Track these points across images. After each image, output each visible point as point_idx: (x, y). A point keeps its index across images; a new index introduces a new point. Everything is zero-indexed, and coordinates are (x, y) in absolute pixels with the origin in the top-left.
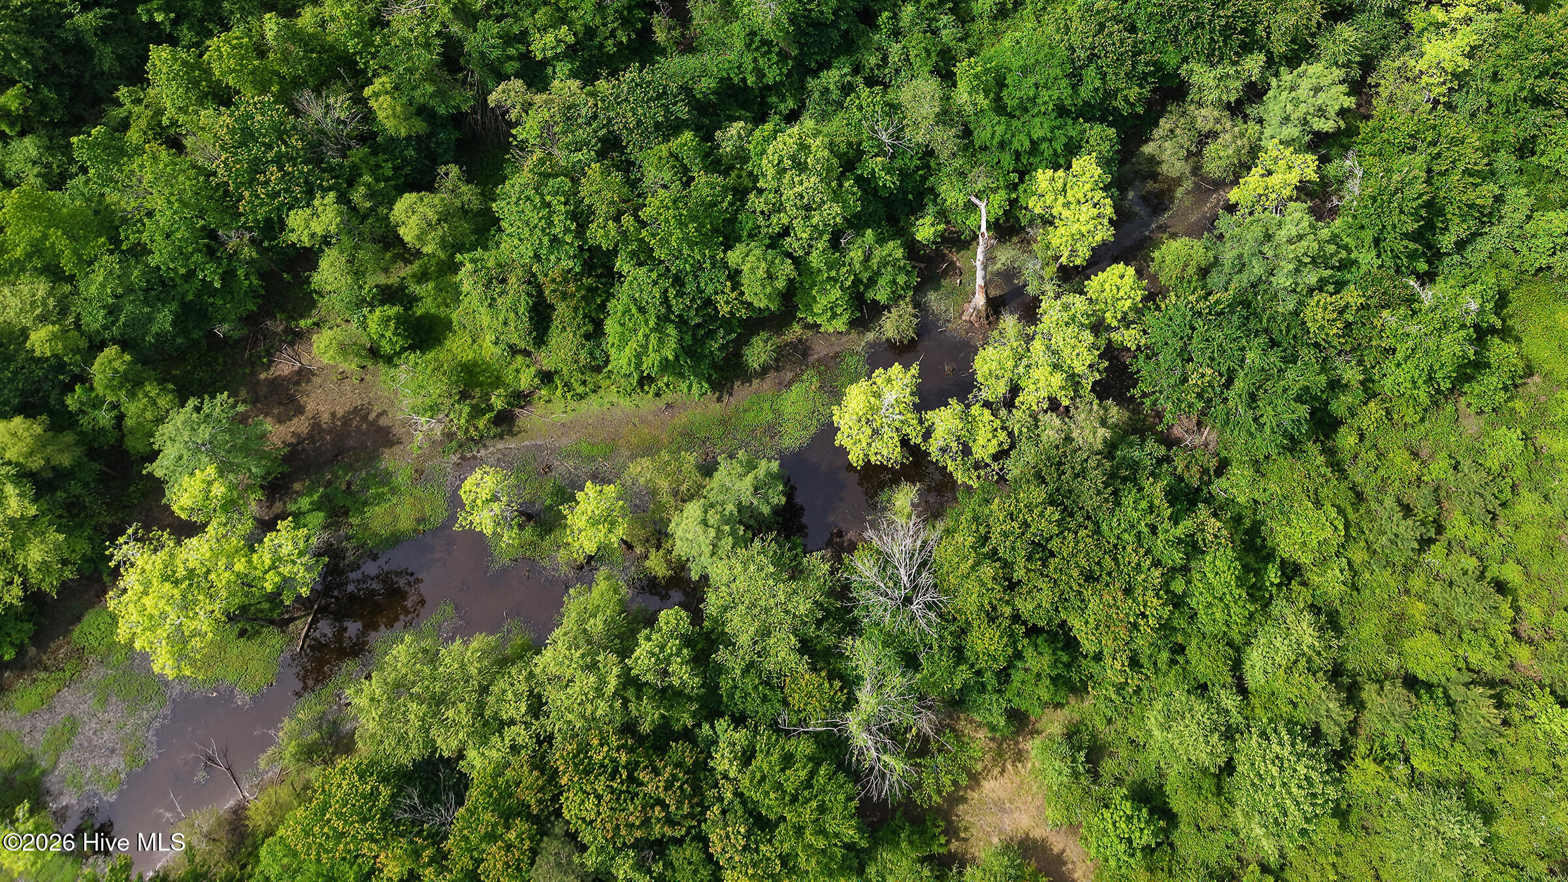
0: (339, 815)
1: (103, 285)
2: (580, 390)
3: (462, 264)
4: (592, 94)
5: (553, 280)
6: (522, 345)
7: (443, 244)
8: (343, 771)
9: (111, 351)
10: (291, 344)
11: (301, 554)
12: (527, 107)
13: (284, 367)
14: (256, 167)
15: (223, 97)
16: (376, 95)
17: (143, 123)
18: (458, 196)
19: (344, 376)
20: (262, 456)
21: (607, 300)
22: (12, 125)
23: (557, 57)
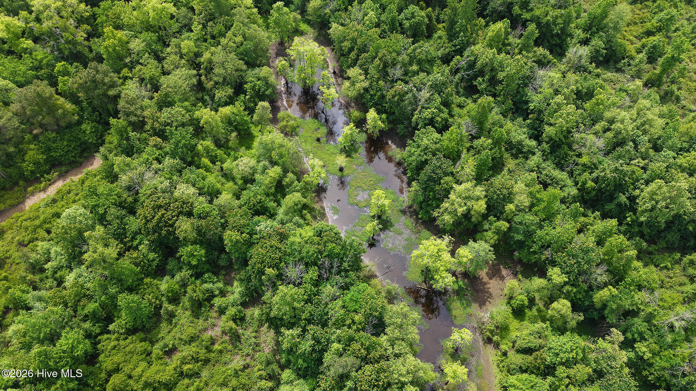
0: (372, 303)
1: (529, 219)
2: (501, 366)
3: (545, 323)
4: (622, 366)
5: (541, 355)
6: (516, 345)
7: (552, 317)
8: (383, 302)
9: (507, 225)
10: (513, 273)
11: (445, 284)
12: (612, 343)
13: (504, 272)
14: (574, 256)
15: (600, 243)
16: (610, 290)
17: (587, 221)
18: (571, 320)
19: (502, 290)
20: (475, 270)
21: (535, 374)
22: (581, 186)
23: (636, 352)
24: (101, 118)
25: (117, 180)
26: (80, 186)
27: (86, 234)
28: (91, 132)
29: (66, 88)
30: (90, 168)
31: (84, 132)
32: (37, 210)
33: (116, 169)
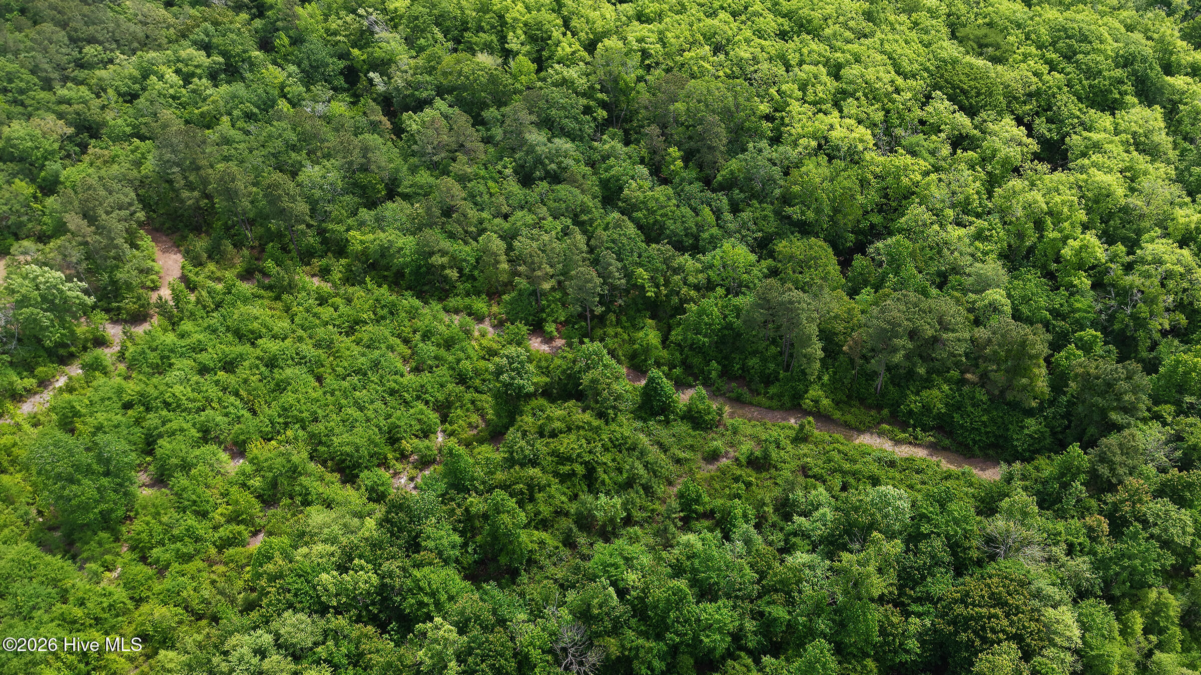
24: (1062, 432)
25: (989, 516)
26: (939, 477)
27: (875, 534)
28: (1030, 436)
29: (1064, 362)
30: (975, 471)
31: (1022, 428)
32: (864, 454)
33: (1005, 503)
